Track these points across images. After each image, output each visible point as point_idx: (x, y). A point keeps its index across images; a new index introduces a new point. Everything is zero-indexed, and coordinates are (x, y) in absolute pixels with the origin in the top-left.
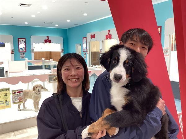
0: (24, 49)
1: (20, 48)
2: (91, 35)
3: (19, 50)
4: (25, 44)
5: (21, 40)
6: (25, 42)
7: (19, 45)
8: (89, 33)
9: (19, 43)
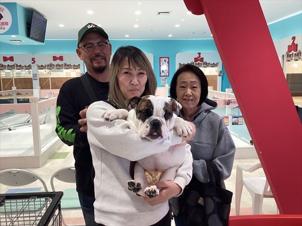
0: (166, 72)
1: (161, 71)
3: (160, 73)
4: (169, 65)
5: (163, 59)
6: (168, 62)
7: (160, 66)
9: (160, 64)
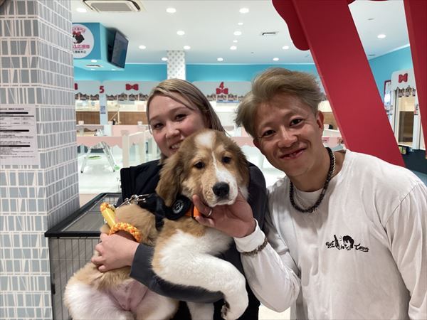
2: (400, 76)
8: (397, 70)
